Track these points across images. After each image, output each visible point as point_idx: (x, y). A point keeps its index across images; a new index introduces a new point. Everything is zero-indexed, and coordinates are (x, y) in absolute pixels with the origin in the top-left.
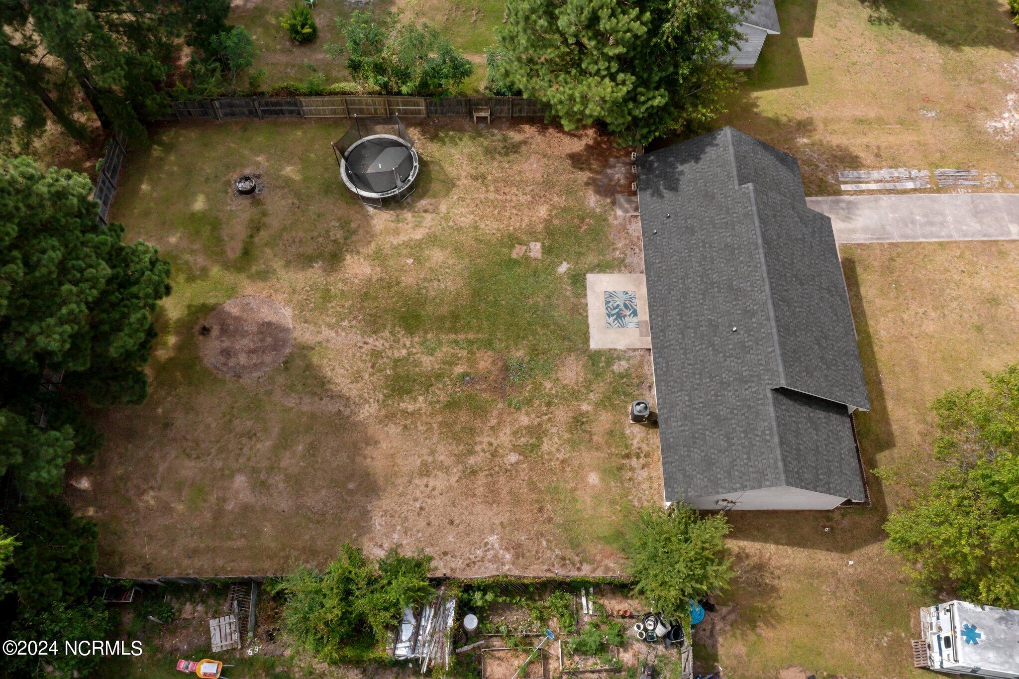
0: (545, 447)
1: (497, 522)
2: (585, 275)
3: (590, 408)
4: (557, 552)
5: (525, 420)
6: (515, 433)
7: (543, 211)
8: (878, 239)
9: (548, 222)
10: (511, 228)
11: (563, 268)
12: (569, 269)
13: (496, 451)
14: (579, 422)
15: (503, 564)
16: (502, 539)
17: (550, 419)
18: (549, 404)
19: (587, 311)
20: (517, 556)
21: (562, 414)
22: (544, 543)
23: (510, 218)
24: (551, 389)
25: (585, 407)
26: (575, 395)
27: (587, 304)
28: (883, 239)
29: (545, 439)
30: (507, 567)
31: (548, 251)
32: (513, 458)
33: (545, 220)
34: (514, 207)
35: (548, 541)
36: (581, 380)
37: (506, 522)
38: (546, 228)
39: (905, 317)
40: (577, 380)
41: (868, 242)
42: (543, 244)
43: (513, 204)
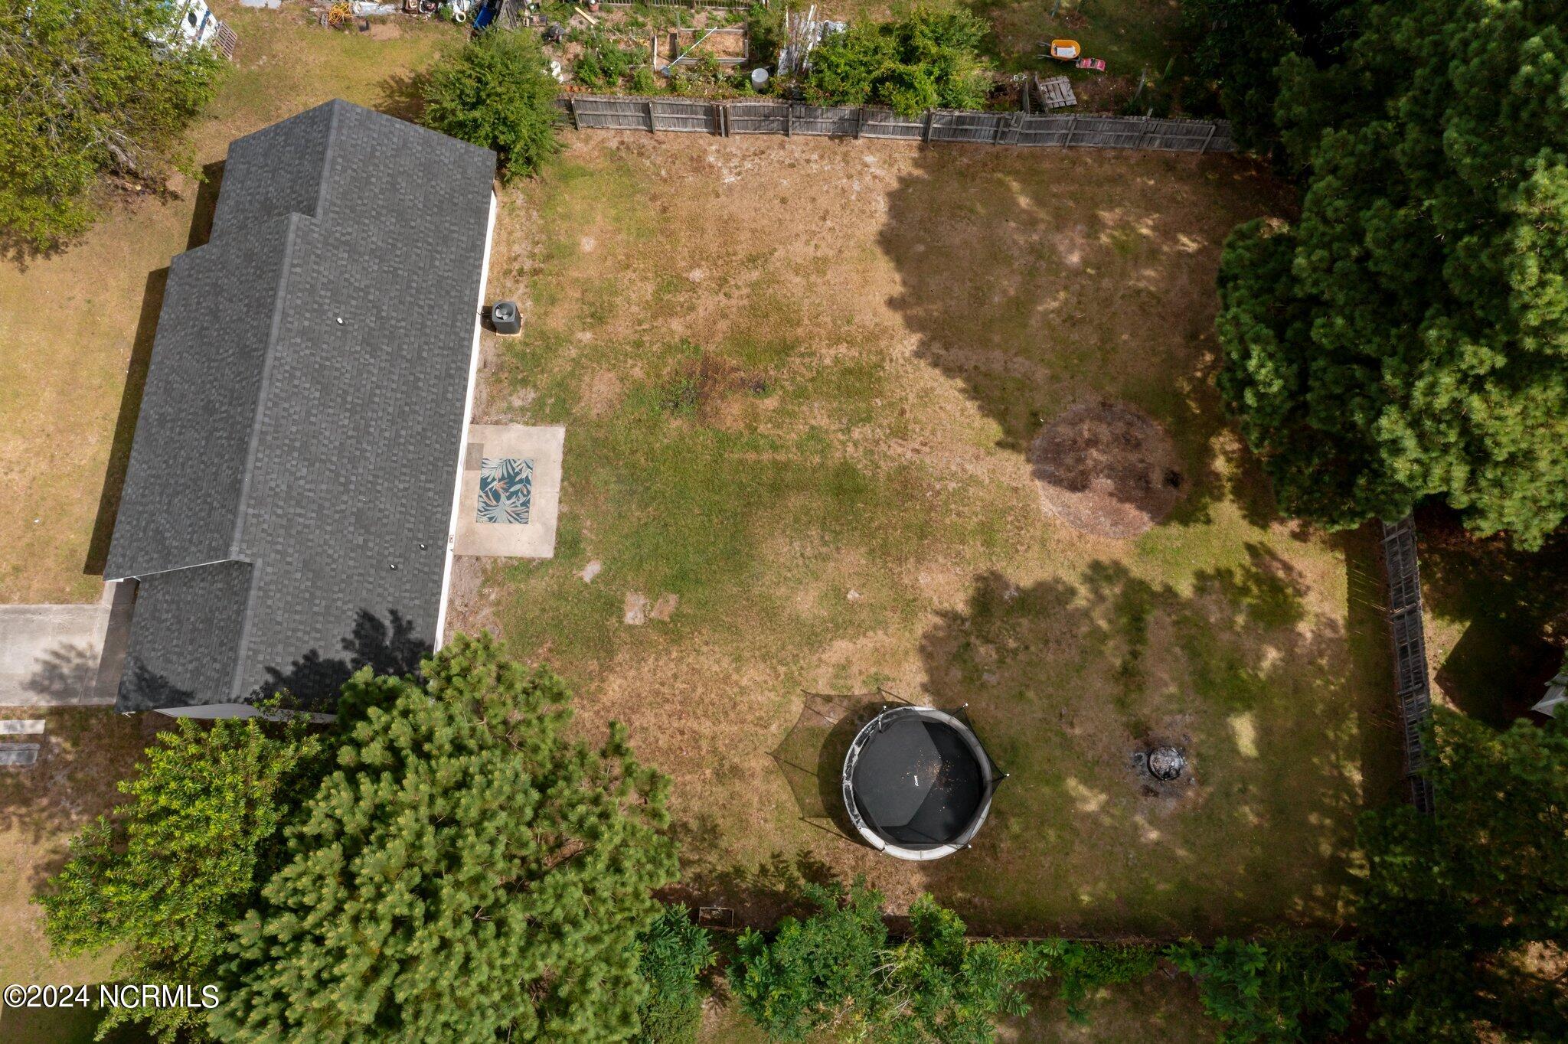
0: (650, 288)
1: (723, 198)
2: (556, 555)
3: (579, 335)
4: (647, 163)
5: (677, 325)
6: (692, 308)
7: (615, 688)
8: (23, 612)
9: (606, 668)
10: (674, 655)
11: (591, 570)
12: (581, 568)
13: (721, 286)
14: (598, 317)
15: (718, 151)
16: (718, 178)
17: (640, 324)
18: (638, 344)
19: (562, 489)
20: (699, 159)
21: (621, 329)
22: (663, 173)
23: (675, 676)
24: (632, 367)
25: (587, 337)
26: (597, 355)
27: (560, 502)
28: (15, 611)
29: (649, 297)
30: (714, 148)
31: (614, 606)
32: (697, 275)
33: (612, 670)
34: (667, 701)
35: (658, 174)
36: (587, 379)
37: (712, 198)
38: (611, 653)
39: (44, 466)
40: (592, 380)
41: (47, 606)
42: (621, 622)
43: (667, 707)
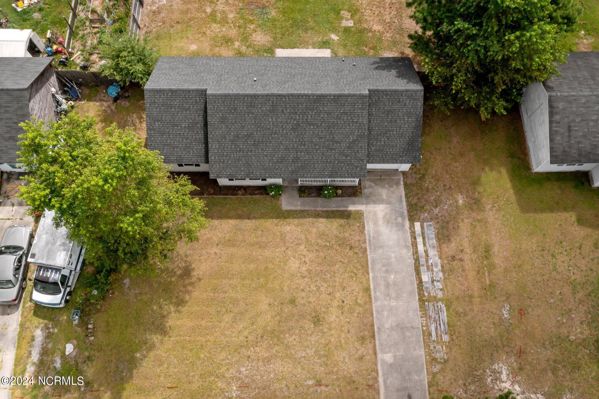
0: (214, 25)
1: (173, 3)
2: (329, 48)
4: (154, 30)
5: (231, 16)
6: (224, 12)
7: (377, 27)
8: (370, 241)
10: (363, 11)
11: (334, 37)
12: (333, 40)
13: (214, 3)
14: (228, 41)
16: (164, 5)
17: (231, 27)
18: (240, 27)
19: (302, 48)
20: (154, 12)
21: (233, 32)
23: (371, 10)
24: (249, 28)
25: (237, 44)
26: (245, 39)
27: (308, 48)
28: (370, 245)
29: (219, 25)
30: (149, 8)
31: (347, 30)
32: (209, 10)
33: (371, 29)
34: (380, 12)
35: (160, 26)
37: (173, 7)
38: (365, 29)
40: (255, 41)
41: (366, 232)
42: (353, 27)
